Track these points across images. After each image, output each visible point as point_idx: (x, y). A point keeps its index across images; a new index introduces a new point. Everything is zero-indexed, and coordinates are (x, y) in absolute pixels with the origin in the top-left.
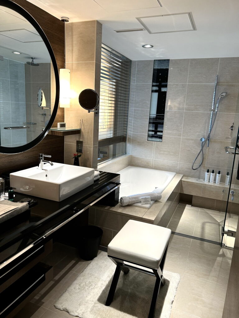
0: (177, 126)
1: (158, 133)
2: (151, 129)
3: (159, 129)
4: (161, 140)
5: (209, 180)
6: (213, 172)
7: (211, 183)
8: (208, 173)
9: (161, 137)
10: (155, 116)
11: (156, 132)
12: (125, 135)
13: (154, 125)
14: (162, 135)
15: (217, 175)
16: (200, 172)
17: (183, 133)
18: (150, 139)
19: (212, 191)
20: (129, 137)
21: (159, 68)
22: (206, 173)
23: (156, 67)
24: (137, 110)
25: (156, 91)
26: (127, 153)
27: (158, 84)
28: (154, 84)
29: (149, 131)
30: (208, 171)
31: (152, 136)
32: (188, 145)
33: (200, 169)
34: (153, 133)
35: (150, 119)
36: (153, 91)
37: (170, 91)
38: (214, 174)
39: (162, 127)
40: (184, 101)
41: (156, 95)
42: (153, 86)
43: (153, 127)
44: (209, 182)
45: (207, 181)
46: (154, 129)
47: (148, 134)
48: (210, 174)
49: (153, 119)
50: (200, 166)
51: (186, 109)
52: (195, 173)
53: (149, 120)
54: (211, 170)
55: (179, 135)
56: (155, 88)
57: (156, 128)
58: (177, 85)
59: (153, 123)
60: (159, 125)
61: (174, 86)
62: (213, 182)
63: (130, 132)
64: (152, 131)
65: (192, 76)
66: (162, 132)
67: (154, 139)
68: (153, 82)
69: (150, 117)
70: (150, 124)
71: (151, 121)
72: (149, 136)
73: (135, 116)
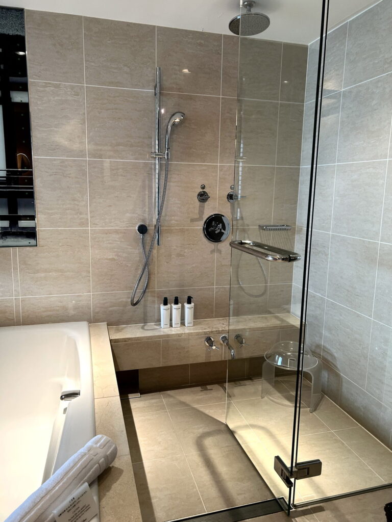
0: (74, 200)
1: (23, 224)
3: (21, 212)
4: (32, 242)
5: (171, 320)
6: (176, 302)
7: (176, 330)
8: (166, 307)
9: (31, 234)
10: (4, 174)
13: (5, 200)
14: (34, 228)
15: (187, 306)
16: (145, 306)
17: (91, 217)
19: (184, 348)
22: (162, 307)
30: (165, 303)
31: (5, 234)
32: (109, 245)
33: (144, 301)
34: (6, 224)
37: (39, 103)
38: (179, 305)
39: (32, 205)
40: (84, 132)
43: (1, 205)
44: (171, 326)
45: (166, 326)
46: (5, 213)
48: (171, 307)
50: (144, 292)
51: (93, 154)
52: (135, 311)
54: (171, 298)
55: (81, 224)
57: (13, 207)
58: (57, 86)
60: (19, 200)
61: (47, 89)
62: (179, 325)
65: (93, 64)
66: (32, 218)
67: (10, 241)
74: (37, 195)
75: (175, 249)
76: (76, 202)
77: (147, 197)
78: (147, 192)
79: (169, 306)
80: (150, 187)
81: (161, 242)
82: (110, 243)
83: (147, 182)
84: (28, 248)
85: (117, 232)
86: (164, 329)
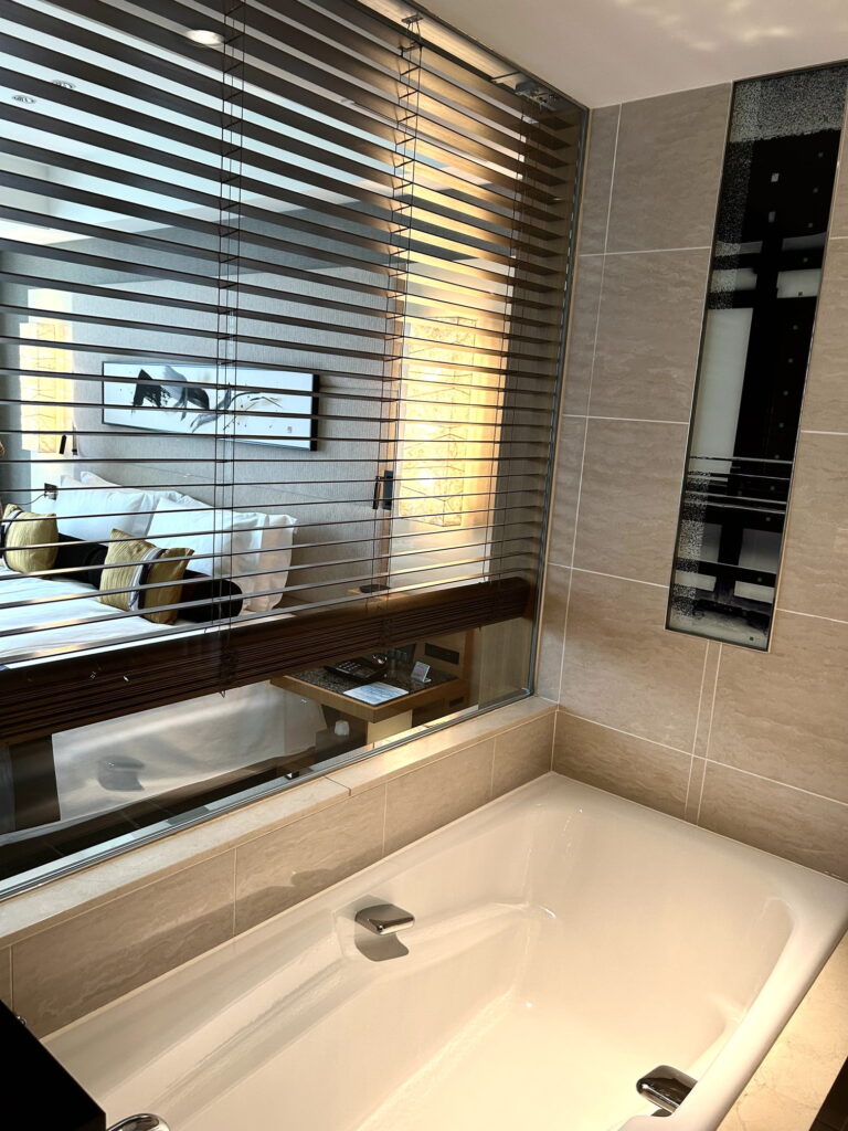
1: (745, 590)
2: (693, 553)
3: (748, 563)
4: (758, 637)
10: (725, 468)
12: (530, 577)
14: (769, 607)
18: (685, 621)
20: (553, 590)
21: (769, 133)
23: (749, 132)
24: (608, 426)
25: (737, 299)
26: (539, 691)
27: (755, 247)
28: (731, 249)
29: (679, 564)
31: (702, 605)
34: (708, 583)
35: (687, 486)
36: (715, 300)
39: (775, 550)
41: (735, 328)
42: (718, 263)
43: (706, 541)
46: (712, 557)
47: (672, 585)
49: (713, 488)
53: (684, 496)
56: (731, 280)
57: (730, 547)
59: (710, 516)
60: (747, 532)
64: (703, 568)
66: (769, 580)
67: (711, 625)
68: (721, 234)
69: (687, 473)
70: (689, 524)
71: (698, 503)
72: (676, 599)
73: (597, 467)
84: (745, 651)
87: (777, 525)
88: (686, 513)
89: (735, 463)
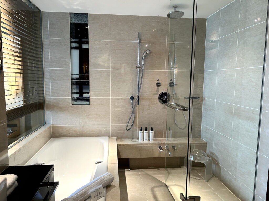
0: (105, 86)
1: (85, 95)
2: (75, 91)
3: (84, 91)
4: (88, 103)
5: (144, 138)
6: (146, 130)
7: (146, 142)
8: (141, 132)
9: (87, 100)
10: (78, 76)
11: (81, 94)
12: (42, 101)
13: (78, 86)
14: (89, 97)
15: (151, 132)
16: (133, 131)
17: (111, 93)
18: (75, 103)
19: (149, 150)
20: (47, 102)
21: (77, 22)
22: (140, 132)
23: (73, 21)
24: (55, 70)
25: (76, 48)
27: (77, 40)
28: (73, 40)
29: (73, 93)
30: (141, 130)
31: (78, 99)
32: (118, 105)
33: (133, 129)
34: (78, 95)
35: (72, 79)
36: (72, 48)
37: (92, 48)
38: (147, 131)
39: (88, 88)
40: (109, 59)
41: (76, 53)
42: (72, 42)
43: (77, 88)
44: (144, 140)
45: (141, 140)
46: (78, 91)
47: (72, 97)
48: (144, 132)
49: (76, 79)
50: (132, 125)
51: (113, 68)
52: (128, 133)
53: (72, 81)
54: (144, 128)
55: (107, 96)
56: (74, 45)
57: (81, 89)
58: (99, 42)
59: (77, 84)
60: (84, 86)
61: (96, 43)
62: (147, 140)
63: (49, 97)
64: (77, 93)
65: (113, 32)
66: (88, 93)
67: (80, 102)
68: (71, 37)
69: (71, 77)
70: (73, 86)
71: (74, 82)
72: (73, 99)
73: (53, 78)
74: (90, 84)
75: (146, 107)
76: (105, 87)
77: (134, 85)
78: (134, 83)
79: (143, 131)
80: (136, 81)
81: (139, 104)
82: (118, 104)
83: (134, 79)
84: (86, 105)
85: (121, 99)
86: (141, 141)
87: (88, 84)
88: (73, 84)
89: (80, 75)
